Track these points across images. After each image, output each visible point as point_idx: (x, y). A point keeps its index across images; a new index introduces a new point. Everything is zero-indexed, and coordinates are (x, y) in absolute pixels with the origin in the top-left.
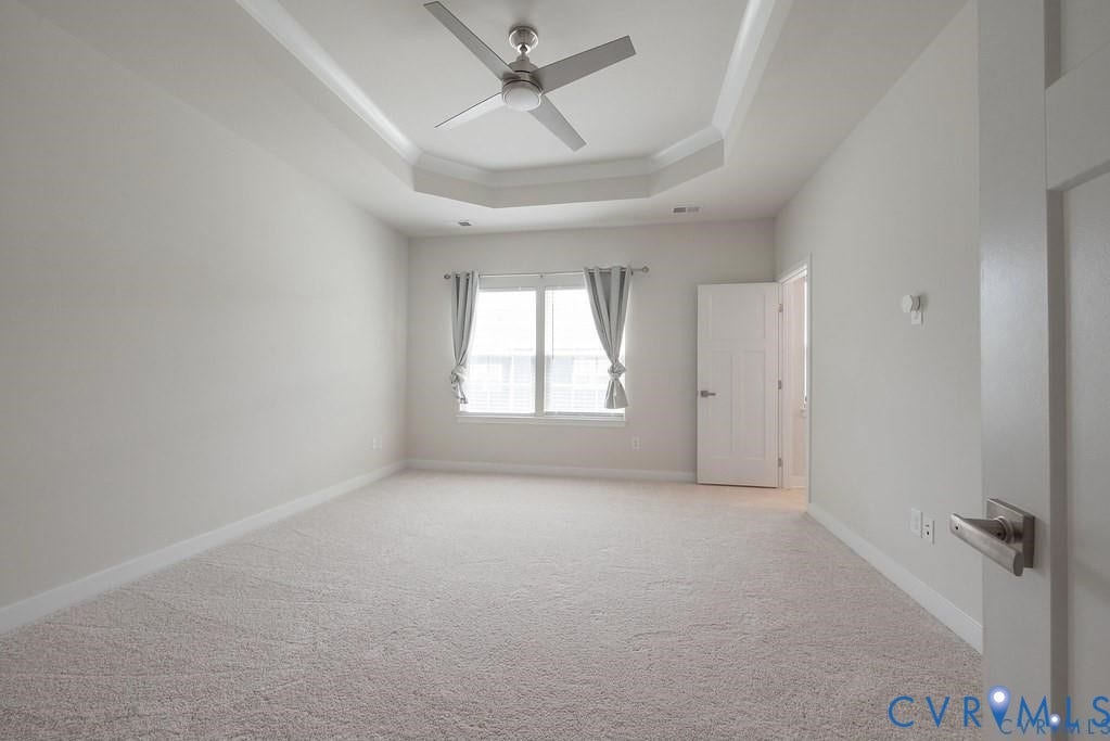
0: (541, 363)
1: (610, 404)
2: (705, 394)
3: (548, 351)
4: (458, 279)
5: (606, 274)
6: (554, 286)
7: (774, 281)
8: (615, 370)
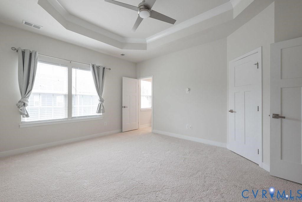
0: (70, 97)
1: (99, 112)
2: (124, 107)
3: (73, 92)
4: (23, 53)
5: (98, 67)
6: (76, 67)
7: (136, 79)
8: (102, 100)
